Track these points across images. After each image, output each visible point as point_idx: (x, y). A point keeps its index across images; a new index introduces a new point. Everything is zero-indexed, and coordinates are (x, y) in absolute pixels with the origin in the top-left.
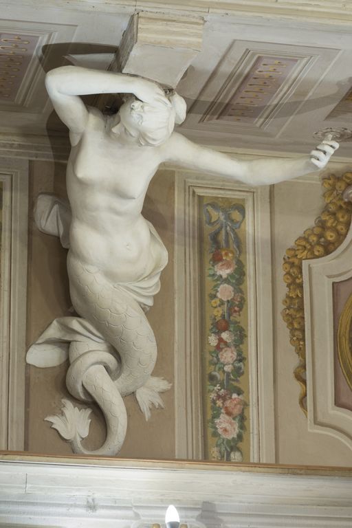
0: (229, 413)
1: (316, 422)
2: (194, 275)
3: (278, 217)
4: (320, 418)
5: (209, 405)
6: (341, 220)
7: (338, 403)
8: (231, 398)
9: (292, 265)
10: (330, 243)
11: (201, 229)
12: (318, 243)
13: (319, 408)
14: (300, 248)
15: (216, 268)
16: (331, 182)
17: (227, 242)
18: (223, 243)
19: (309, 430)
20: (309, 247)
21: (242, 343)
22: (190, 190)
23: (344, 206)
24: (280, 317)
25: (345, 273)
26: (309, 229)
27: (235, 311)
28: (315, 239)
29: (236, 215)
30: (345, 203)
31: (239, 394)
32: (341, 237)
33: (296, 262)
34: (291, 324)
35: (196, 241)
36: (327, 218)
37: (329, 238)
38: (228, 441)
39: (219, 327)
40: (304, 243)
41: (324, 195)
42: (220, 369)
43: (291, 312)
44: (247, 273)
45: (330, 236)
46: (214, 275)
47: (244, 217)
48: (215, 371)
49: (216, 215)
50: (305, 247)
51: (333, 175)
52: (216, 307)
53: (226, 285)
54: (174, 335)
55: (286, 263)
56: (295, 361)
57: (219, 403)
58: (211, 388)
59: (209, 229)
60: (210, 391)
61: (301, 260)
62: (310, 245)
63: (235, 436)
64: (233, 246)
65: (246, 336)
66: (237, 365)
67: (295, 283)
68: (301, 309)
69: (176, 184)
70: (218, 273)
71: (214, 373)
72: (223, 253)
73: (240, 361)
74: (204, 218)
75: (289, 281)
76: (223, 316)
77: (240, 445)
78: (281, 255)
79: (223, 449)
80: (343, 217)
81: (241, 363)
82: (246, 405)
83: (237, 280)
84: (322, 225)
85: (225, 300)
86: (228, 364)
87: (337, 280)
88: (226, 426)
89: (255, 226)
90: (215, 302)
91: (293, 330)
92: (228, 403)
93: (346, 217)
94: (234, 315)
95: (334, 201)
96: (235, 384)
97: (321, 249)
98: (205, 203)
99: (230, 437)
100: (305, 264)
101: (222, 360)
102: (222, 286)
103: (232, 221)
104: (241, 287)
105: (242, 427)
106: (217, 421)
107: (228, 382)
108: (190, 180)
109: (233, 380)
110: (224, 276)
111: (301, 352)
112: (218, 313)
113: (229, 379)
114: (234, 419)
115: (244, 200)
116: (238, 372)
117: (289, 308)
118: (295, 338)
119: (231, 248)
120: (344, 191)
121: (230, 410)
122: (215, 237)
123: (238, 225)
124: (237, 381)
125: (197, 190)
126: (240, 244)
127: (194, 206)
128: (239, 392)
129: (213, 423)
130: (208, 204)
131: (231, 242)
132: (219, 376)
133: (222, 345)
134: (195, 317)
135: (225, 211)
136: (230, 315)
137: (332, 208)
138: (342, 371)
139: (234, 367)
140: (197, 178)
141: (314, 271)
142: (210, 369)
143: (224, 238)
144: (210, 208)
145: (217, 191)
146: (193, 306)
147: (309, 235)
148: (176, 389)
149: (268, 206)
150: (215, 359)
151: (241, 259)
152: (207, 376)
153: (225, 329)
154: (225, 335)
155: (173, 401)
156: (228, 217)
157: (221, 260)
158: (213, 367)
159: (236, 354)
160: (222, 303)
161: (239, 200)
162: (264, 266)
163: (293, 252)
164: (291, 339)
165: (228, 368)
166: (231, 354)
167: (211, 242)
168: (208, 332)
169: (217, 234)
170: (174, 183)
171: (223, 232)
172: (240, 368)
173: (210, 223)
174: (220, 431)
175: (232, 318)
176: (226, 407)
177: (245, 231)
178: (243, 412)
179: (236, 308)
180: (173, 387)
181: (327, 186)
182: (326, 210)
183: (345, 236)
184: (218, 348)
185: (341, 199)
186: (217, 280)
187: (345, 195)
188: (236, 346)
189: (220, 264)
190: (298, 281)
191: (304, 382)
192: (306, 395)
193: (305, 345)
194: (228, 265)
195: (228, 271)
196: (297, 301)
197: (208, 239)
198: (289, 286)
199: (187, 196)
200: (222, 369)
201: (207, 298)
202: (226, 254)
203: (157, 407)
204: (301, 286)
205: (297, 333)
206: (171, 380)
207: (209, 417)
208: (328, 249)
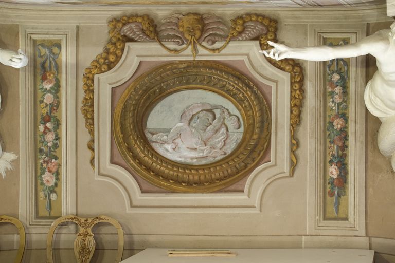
0: (50, 171)
1: (100, 174)
2: (31, 89)
3: (81, 49)
4: (102, 171)
5: (39, 166)
6: (119, 47)
7: (113, 162)
8: (51, 162)
9: (88, 78)
10: (111, 62)
11: (35, 60)
12: (104, 63)
13: (101, 166)
14: (93, 67)
15: (43, 84)
16: (113, 23)
17: (50, 67)
18: (48, 69)
19: (96, 179)
20: (98, 66)
21: (58, 129)
22: (28, 36)
23: (121, 38)
24: (80, 112)
25: (120, 81)
26: (99, 55)
27: (54, 110)
28: (103, 61)
29: (56, 50)
30: (122, 36)
31: (56, 160)
32: (118, 58)
33: (91, 76)
34: (86, 115)
35: (32, 68)
36: (110, 47)
37: (111, 60)
38: (49, 187)
39: (45, 120)
40: (96, 64)
41: (109, 32)
42: (45, 145)
43: (87, 108)
44: (62, 86)
45: (112, 58)
46: (42, 89)
47: (60, 51)
48: (42, 146)
49: (44, 51)
50: (96, 66)
51: (115, 19)
52: (43, 108)
53: (49, 94)
54: (19, 127)
55: (85, 77)
56: (88, 137)
57: (45, 165)
58: (40, 156)
59: (39, 60)
60: (39, 159)
61: (94, 74)
62: (100, 65)
63: (53, 184)
64: (54, 69)
65: (60, 124)
66: (55, 142)
67: (90, 90)
68: (92, 106)
69: (20, 33)
70: (45, 87)
71: (41, 148)
72: (48, 74)
73: (57, 139)
74: (37, 53)
75: (86, 89)
76: (47, 113)
77: (56, 189)
78: (82, 72)
79: (46, 192)
80: (120, 45)
81: (58, 141)
82: (60, 165)
83: (56, 90)
84: (107, 51)
85: (48, 103)
86: (50, 142)
87: (114, 86)
88: (48, 179)
89: (67, 56)
90: (43, 105)
91: (87, 119)
92: (50, 165)
93: (122, 45)
94: (54, 112)
95: (115, 35)
96: (54, 153)
97: (106, 67)
98: (37, 44)
99: (50, 185)
100: (96, 77)
101: (46, 140)
102: (46, 95)
103: (54, 54)
104: (58, 94)
105: (57, 179)
106: (43, 176)
107: (50, 152)
108: (28, 30)
109: (53, 151)
110: (48, 89)
111: (92, 132)
112: (44, 111)
113: (50, 151)
114: (53, 174)
115: (60, 40)
116: (56, 146)
117: (85, 106)
118: (88, 124)
119: (53, 71)
120: (121, 28)
121: (51, 169)
122: (43, 65)
123: (57, 56)
124: (55, 152)
125: (33, 36)
126: (58, 67)
127: (31, 46)
128: (56, 158)
129: (41, 177)
130: (39, 45)
131: (52, 67)
132: (45, 149)
133: (47, 131)
134: (31, 115)
135: (49, 48)
136: (51, 113)
137: (114, 40)
138: (115, 142)
139: (54, 143)
140: (33, 28)
141: (101, 81)
142: (40, 146)
143: (48, 65)
144: (40, 47)
145: (44, 36)
146: (30, 108)
147: (99, 59)
148: (20, 159)
149: (75, 42)
150: (43, 139)
151: (58, 77)
152: (38, 150)
153: (49, 121)
154: (48, 125)
155: (19, 165)
156: (51, 52)
157: (46, 79)
158: (41, 144)
159: (54, 135)
160: (47, 105)
161: (58, 40)
162: (71, 80)
163: (89, 70)
164: (86, 124)
165: (50, 144)
166: (51, 136)
167: (41, 68)
168: (39, 123)
169: (44, 63)
170: (18, 32)
171: (48, 62)
172: (57, 144)
173: (40, 56)
174: (45, 182)
175: (52, 114)
176: (49, 168)
177: (61, 60)
178: (58, 170)
179: (55, 108)
180: (19, 158)
181: (111, 26)
182: (110, 42)
183: (121, 57)
184: (45, 133)
185: (120, 34)
186: (44, 91)
187: (122, 31)
188: (55, 131)
189: (46, 81)
190: (91, 88)
191: (93, 150)
192: (94, 158)
193: (94, 128)
194: (50, 82)
195: (51, 85)
196: (90, 101)
197: (39, 66)
198: (85, 92)
199: (27, 41)
200: (46, 145)
201: (38, 103)
202: (50, 75)
203: (9, 170)
204: (93, 91)
205: (89, 121)
206: (18, 154)
207: (39, 174)
208: (110, 66)
